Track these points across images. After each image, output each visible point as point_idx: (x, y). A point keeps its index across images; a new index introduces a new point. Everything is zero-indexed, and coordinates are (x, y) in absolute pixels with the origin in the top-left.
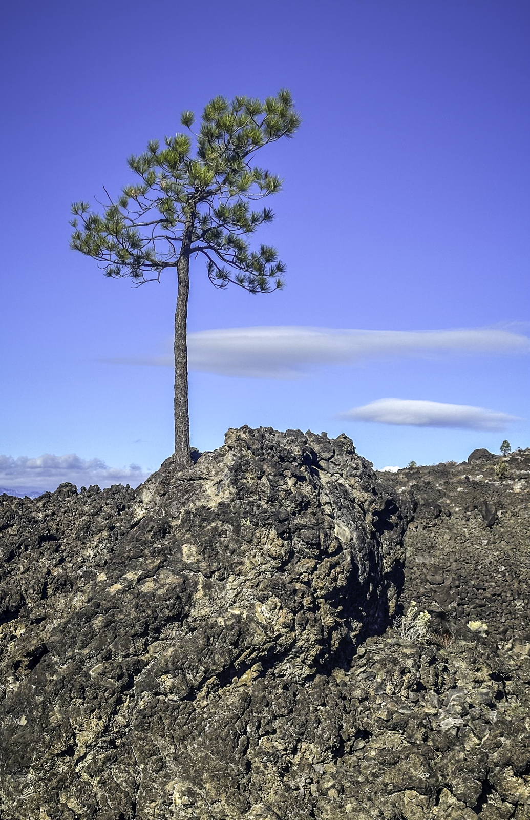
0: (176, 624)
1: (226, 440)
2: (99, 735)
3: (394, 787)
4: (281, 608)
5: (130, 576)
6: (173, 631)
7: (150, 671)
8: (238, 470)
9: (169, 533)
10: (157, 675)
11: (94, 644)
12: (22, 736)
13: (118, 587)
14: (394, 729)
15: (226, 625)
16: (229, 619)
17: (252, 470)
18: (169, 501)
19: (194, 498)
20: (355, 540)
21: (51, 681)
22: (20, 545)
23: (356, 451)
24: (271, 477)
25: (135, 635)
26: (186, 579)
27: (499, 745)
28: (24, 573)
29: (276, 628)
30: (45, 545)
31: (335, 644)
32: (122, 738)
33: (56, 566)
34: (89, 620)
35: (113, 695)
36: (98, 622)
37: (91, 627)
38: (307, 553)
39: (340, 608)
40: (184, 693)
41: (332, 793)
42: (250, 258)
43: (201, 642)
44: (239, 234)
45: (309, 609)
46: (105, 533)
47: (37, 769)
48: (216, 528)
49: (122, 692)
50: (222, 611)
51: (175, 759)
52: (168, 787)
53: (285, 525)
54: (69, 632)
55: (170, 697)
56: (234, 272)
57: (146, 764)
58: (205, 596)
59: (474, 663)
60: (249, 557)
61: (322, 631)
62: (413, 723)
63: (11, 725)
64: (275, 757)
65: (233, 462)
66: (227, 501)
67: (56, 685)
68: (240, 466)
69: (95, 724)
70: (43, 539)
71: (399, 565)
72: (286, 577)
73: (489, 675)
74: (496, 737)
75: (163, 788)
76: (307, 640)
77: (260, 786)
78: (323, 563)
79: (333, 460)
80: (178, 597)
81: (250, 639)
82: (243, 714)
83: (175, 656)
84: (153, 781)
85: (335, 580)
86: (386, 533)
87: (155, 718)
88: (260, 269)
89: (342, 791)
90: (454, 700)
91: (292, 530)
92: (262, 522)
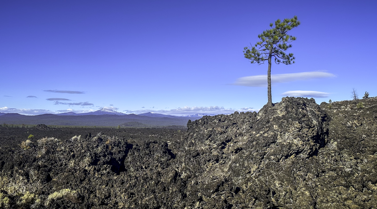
0: (273, 144)
1: (282, 100)
2: (256, 169)
3: (337, 185)
4: (300, 141)
5: (261, 132)
6: (273, 145)
7: (268, 155)
8: (287, 107)
9: (270, 122)
10: (270, 156)
11: (254, 148)
12: (238, 168)
13: (258, 135)
14: (332, 171)
15: (286, 144)
16: (287, 143)
17: (290, 107)
18: (268, 115)
19: (275, 114)
20: (317, 124)
21: (244, 156)
22: (229, 125)
23: (315, 102)
24: (296, 109)
25: (264, 146)
26: (275, 133)
27: (365, 176)
28: (230, 132)
29: (299, 145)
30: (234, 125)
31: (314, 149)
32: (262, 170)
33: (237, 130)
34: (252, 142)
35: (259, 160)
36: (254, 143)
37: (253, 144)
38: (306, 127)
39: (315, 141)
40: (277, 160)
41: (319, 186)
42: (286, 56)
43: (280, 148)
44: (283, 51)
45: (307, 141)
46: (248, 123)
47: (242, 176)
48: (282, 121)
49: (261, 159)
50: (285, 141)
51: (276, 176)
52: (275, 182)
53: (300, 120)
54: (247, 145)
55: (273, 161)
56: (282, 60)
57: (269, 177)
58: (280, 137)
59: (350, 155)
60: (291, 128)
61: (311, 146)
62: (338, 170)
63: (235, 166)
64: (302, 176)
65: (285, 105)
66: (284, 115)
67: (246, 157)
68: (287, 106)
69: (256, 167)
70: (233, 124)
71: (328, 130)
72: (301, 133)
73: (354, 158)
74: (364, 174)
75: (274, 182)
76: (307, 148)
77: (298, 183)
78: (310, 130)
79: (310, 104)
80: (274, 138)
81: (293, 148)
82: (293, 166)
83: (274, 151)
84: (271, 181)
85: (313, 134)
86: (324, 122)
87: (270, 166)
88: (288, 58)
89: (322, 185)
90: (347, 164)
91: (302, 122)
92: (294, 119)
